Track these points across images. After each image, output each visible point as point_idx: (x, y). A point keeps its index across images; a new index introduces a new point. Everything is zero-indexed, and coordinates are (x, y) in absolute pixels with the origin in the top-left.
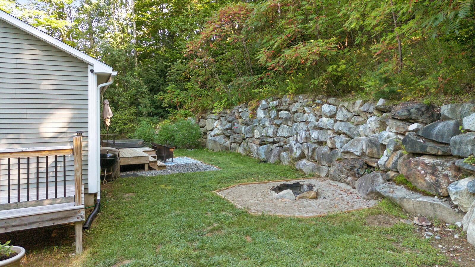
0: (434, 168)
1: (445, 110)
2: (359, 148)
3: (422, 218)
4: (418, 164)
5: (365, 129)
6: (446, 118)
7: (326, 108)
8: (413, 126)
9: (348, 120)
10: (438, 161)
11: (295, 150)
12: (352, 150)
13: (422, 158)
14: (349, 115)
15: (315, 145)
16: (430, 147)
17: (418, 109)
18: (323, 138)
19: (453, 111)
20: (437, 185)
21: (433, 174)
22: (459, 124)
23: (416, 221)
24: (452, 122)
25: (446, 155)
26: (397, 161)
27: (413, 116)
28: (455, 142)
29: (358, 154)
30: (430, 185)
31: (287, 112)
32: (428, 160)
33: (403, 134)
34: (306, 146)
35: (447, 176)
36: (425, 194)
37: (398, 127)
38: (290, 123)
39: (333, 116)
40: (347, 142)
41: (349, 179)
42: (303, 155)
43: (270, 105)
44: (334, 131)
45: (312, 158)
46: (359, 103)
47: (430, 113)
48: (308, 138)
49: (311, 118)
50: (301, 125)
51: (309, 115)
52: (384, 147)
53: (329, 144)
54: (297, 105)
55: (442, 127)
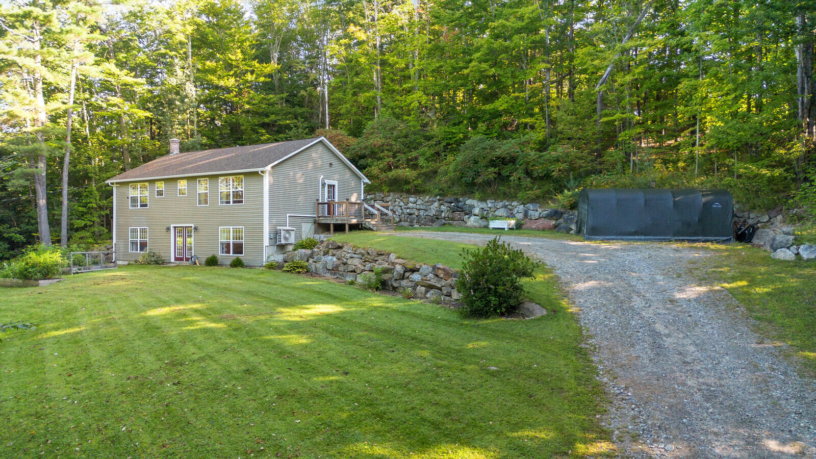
0: (460, 214)
1: (461, 199)
2: (432, 213)
4: (456, 214)
5: (433, 207)
6: (461, 201)
7: (411, 199)
8: (453, 204)
9: (422, 204)
10: (460, 212)
11: (396, 219)
12: (429, 215)
14: (423, 202)
15: (408, 216)
16: (459, 209)
17: (454, 200)
18: (412, 212)
19: (463, 199)
20: (461, 218)
21: (459, 216)
22: (465, 203)
24: (463, 203)
25: (462, 211)
26: (449, 215)
27: (453, 202)
28: (464, 208)
29: (432, 215)
30: (459, 218)
32: (458, 213)
33: (450, 207)
34: (403, 217)
35: (462, 216)
36: (457, 220)
37: (448, 205)
39: (415, 202)
40: (425, 212)
42: (400, 221)
43: (368, 197)
44: (417, 209)
45: (407, 221)
46: (428, 197)
47: (457, 201)
48: (403, 213)
49: (402, 204)
50: (396, 207)
51: (399, 202)
52: (442, 211)
53: (416, 214)
54: (390, 198)
55: (460, 204)
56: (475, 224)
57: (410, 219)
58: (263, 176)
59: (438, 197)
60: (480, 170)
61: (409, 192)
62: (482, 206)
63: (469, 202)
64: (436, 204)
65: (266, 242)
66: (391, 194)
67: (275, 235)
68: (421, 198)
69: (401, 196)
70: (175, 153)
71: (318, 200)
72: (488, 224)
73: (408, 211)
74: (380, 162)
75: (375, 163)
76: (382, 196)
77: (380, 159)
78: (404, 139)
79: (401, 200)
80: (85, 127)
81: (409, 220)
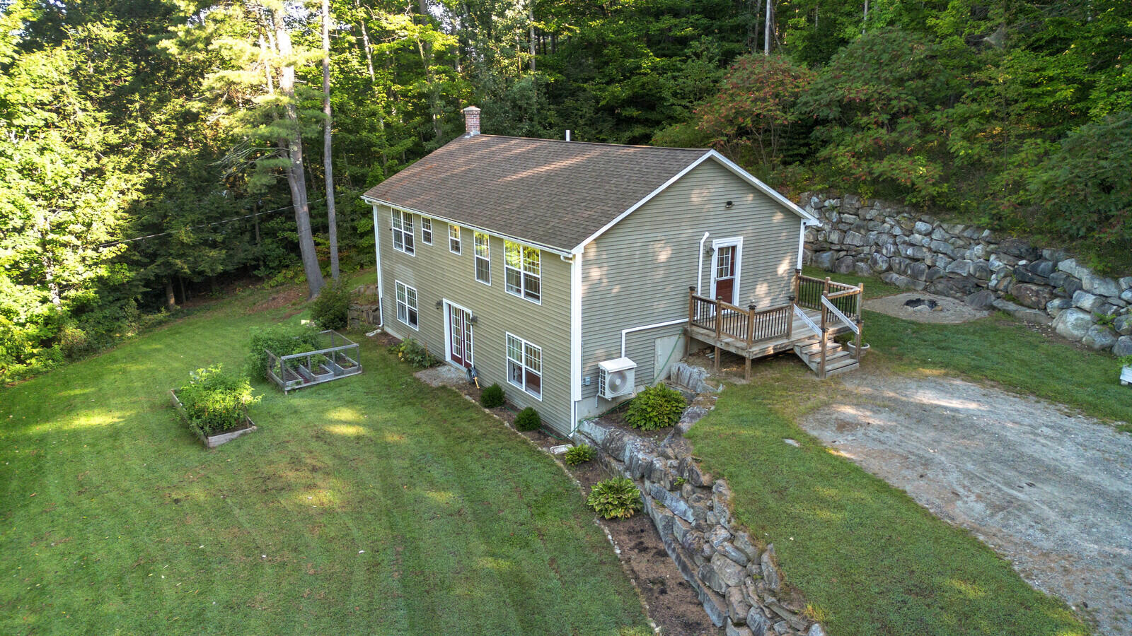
0: (1037, 292)
1: (1046, 253)
2: (966, 270)
3: (1029, 322)
4: (1027, 289)
5: (971, 254)
6: (1046, 259)
7: (920, 226)
8: (1023, 262)
9: (946, 241)
10: (1040, 288)
11: (881, 264)
12: (959, 271)
13: (1029, 285)
14: (947, 236)
15: (908, 261)
16: (1037, 279)
17: (1027, 250)
18: (919, 255)
19: (1052, 255)
20: (1039, 302)
21: (1036, 296)
22: (1055, 265)
23: (1025, 323)
24: (1051, 263)
25: (1046, 285)
26: (1008, 285)
27: (1023, 255)
28: (1053, 278)
29: (965, 275)
30: (1034, 303)
31: (854, 217)
32: (1034, 288)
33: (1014, 266)
34: (897, 261)
35: (1045, 297)
36: (1029, 307)
37: (1009, 261)
38: (863, 232)
39: (929, 234)
40: (950, 263)
41: (958, 295)
42: (890, 269)
43: (827, 204)
44: (930, 249)
45: (904, 273)
46: (960, 227)
47: (1035, 254)
48: (897, 253)
49: (897, 231)
50: (885, 237)
51: (892, 227)
52: (992, 272)
53: (928, 262)
54: (873, 213)
55: (1043, 265)
56: (1076, 332)
57: (913, 270)
58: (570, 264)
59: (986, 233)
60: (1114, 212)
61: (916, 207)
62: (1102, 290)
63: (1067, 265)
64: (979, 250)
65: (576, 393)
66: (877, 204)
67: (595, 379)
68: (945, 226)
69: (898, 213)
70: (472, 134)
71: (692, 289)
72: (1119, 373)
73: (910, 252)
74: (859, 135)
75: (848, 139)
76: (857, 205)
77: (858, 128)
78: (920, 83)
79: (898, 222)
80: (367, 65)
81: (909, 272)
